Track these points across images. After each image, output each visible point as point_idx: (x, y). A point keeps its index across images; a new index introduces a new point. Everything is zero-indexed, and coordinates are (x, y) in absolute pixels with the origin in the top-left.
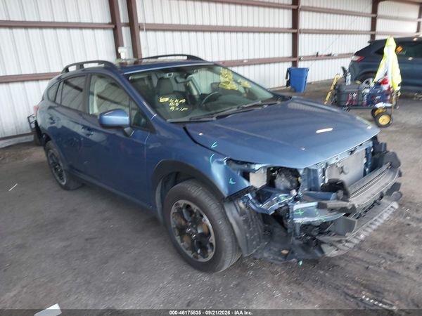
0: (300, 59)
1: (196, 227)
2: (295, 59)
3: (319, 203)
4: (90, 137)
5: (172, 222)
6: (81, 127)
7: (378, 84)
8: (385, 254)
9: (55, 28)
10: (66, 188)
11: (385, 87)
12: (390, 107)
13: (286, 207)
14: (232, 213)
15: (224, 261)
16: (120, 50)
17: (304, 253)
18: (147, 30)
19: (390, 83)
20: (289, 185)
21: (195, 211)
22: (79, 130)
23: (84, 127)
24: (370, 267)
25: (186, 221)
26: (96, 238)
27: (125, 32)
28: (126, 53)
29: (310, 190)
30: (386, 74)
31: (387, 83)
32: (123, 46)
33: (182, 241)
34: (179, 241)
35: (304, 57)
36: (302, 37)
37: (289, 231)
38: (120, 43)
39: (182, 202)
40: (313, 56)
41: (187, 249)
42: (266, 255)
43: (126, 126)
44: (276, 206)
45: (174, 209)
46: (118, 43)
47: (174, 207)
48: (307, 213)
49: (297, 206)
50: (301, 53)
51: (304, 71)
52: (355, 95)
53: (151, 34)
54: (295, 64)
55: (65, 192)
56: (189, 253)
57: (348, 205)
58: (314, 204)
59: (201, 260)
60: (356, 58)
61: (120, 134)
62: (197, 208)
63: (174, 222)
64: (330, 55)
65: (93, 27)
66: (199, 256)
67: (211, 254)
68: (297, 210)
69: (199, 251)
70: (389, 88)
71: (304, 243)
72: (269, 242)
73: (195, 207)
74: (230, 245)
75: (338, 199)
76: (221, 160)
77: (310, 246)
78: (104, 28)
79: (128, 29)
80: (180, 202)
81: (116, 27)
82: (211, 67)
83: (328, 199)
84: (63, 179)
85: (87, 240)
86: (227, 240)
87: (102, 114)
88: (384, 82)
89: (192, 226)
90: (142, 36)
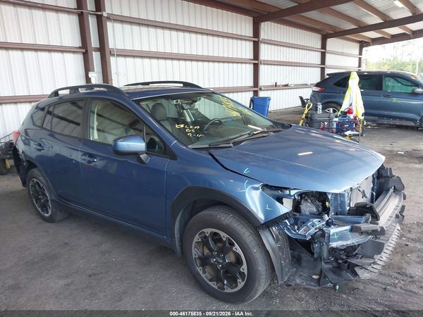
0: (261, 89)
1: (224, 256)
2: (256, 89)
3: (352, 227)
4: (93, 164)
5: (194, 252)
6: (80, 154)
7: (345, 114)
8: (396, 275)
9: (36, 50)
10: (50, 220)
11: (352, 116)
12: (358, 135)
13: (320, 232)
14: (268, 239)
15: (257, 290)
16: (91, 75)
17: (336, 277)
18: (118, 55)
19: (355, 113)
20: (314, 209)
21: (224, 239)
22: (78, 156)
23: (85, 154)
24: (388, 287)
25: (211, 250)
26: (101, 273)
27: (96, 57)
28: (96, 78)
29: (337, 214)
30: (351, 105)
31: (352, 113)
32: (94, 71)
33: (204, 272)
34: (201, 272)
35: (264, 86)
36: (262, 68)
37: (315, 256)
38: (91, 68)
39: (208, 231)
40: (272, 86)
41: (210, 281)
42: (298, 281)
43: (142, 153)
44: (312, 231)
45: (197, 238)
46: (88, 67)
47: (197, 236)
48: (342, 237)
49: (333, 230)
50: (262, 83)
51: (266, 100)
52: (326, 123)
53: (121, 60)
54: (256, 93)
55: (49, 224)
56: (214, 285)
57: (377, 227)
58: (348, 227)
59: (228, 290)
60: (317, 89)
61: (133, 161)
62: (226, 236)
63: (195, 252)
64: (287, 85)
65: (62, 50)
66: (225, 287)
67: (241, 284)
68: (333, 235)
69: (225, 282)
70: (355, 118)
71: (334, 267)
72: (297, 268)
73: (224, 236)
74: (264, 273)
75: (366, 222)
76: (256, 186)
77: (342, 270)
78: (74, 52)
79: (98, 53)
80: (205, 230)
81: (87, 51)
82: (209, 94)
83: (360, 223)
84: (47, 210)
85: (90, 276)
86: (262, 268)
87: (115, 141)
88: (350, 112)
89: (218, 255)
90: (113, 61)
